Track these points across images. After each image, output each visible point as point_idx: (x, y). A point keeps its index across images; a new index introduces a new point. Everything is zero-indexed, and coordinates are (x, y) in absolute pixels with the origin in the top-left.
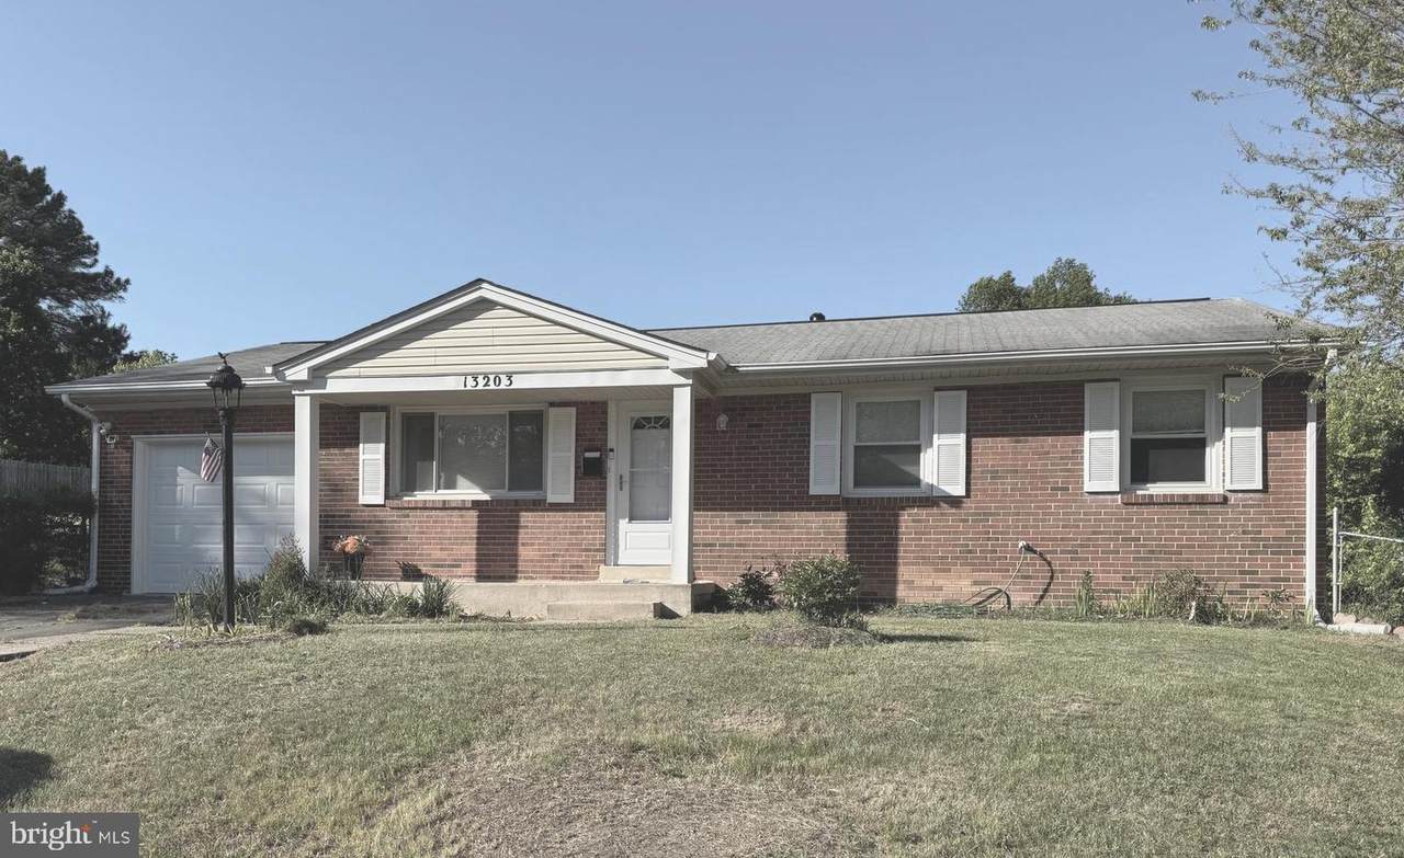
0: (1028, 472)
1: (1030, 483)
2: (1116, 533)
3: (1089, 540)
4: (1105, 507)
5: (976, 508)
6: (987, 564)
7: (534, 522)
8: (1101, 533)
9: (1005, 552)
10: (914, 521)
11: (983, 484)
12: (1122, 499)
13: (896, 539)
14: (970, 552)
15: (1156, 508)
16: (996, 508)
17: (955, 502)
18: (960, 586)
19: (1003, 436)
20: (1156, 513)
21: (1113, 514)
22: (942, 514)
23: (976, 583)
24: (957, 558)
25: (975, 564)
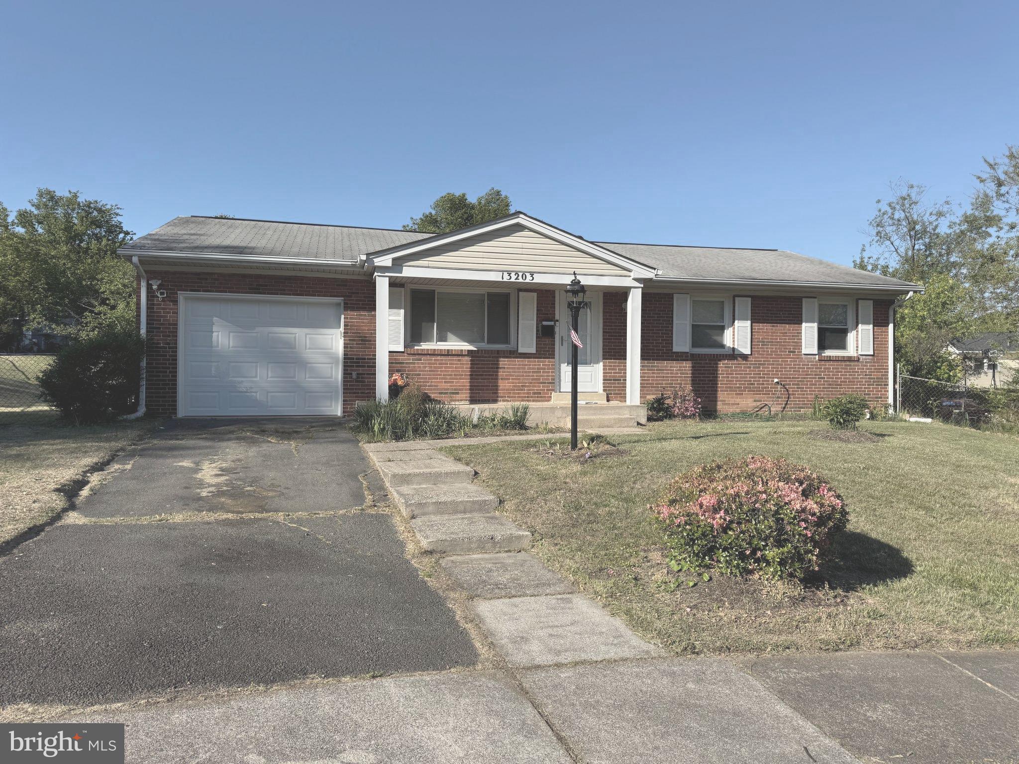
0: (778, 342)
1: (779, 348)
2: (815, 375)
3: (804, 378)
4: (812, 362)
5: (755, 361)
6: (760, 391)
7: (509, 365)
8: (809, 375)
9: (769, 384)
10: (725, 367)
11: (758, 348)
12: (819, 357)
13: (717, 377)
14: (752, 384)
15: (832, 363)
16: (764, 361)
17: (745, 357)
18: (748, 402)
19: (767, 323)
20: (831, 365)
21: (814, 365)
22: (739, 364)
23: (755, 401)
24: (746, 388)
25: (754, 391)
